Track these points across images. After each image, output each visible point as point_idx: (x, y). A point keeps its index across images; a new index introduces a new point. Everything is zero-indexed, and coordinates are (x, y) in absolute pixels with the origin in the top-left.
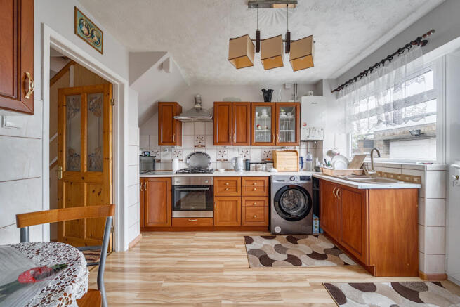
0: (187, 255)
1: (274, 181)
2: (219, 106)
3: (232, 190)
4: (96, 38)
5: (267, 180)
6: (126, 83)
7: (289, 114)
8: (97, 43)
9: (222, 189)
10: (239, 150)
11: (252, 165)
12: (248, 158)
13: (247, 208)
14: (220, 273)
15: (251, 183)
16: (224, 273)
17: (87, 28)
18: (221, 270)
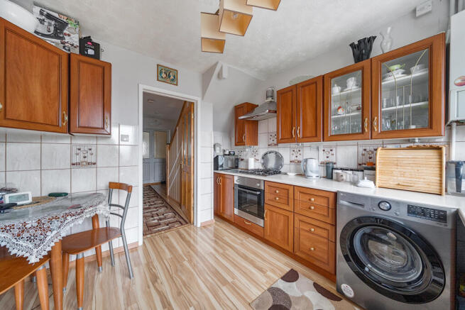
0: (221, 251)
1: (342, 202)
2: (281, 94)
3: (282, 201)
4: (172, 77)
5: (331, 198)
6: (199, 99)
7: (413, 69)
8: (173, 80)
9: (272, 197)
10: (318, 149)
11: (335, 171)
12: (332, 159)
13: (302, 232)
14: (221, 286)
15: (308, 197)
16: (224, 289)
17: (165, 73)
18: (225, 282)
